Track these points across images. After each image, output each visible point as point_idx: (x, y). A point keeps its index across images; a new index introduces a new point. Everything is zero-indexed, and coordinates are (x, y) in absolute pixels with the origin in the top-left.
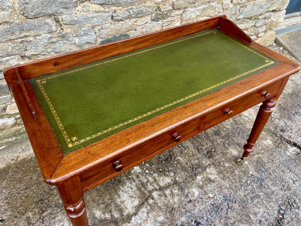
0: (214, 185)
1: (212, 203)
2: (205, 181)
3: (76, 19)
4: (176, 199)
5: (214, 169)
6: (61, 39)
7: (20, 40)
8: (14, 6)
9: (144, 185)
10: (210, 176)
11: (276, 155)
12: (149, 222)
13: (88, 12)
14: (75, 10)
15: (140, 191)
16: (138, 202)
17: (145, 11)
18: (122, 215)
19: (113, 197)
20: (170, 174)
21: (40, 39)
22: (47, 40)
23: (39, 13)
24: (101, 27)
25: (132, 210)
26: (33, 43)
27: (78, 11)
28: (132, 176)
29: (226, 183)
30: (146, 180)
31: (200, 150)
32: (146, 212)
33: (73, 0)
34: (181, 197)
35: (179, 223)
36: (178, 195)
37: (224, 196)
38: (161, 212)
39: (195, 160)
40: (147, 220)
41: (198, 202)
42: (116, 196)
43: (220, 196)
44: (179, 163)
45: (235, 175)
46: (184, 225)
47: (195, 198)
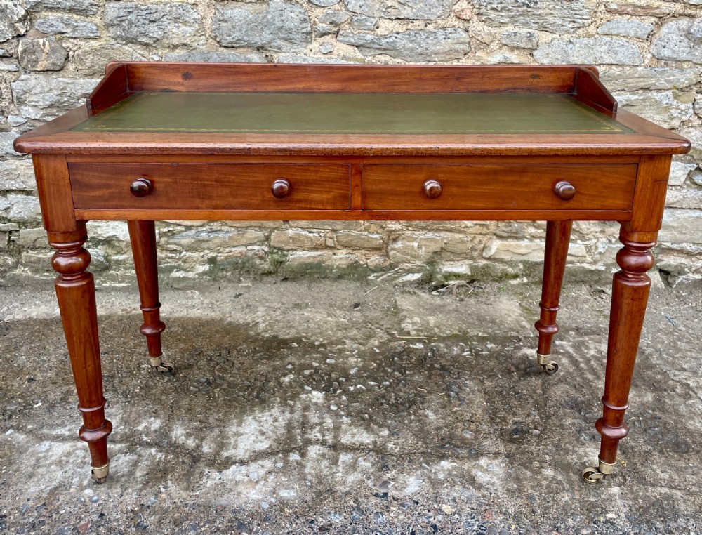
0: (472, 491)
1: (437, 525)
2: (456, 476)
4: (353, 478)
5: (503, 465)
8: (204, 21)
9: (305, 426)
10: (479, 474)
12: (257, 487)
13: (329, 56)
14: (305, 47)
15: (289, 431)
16: (267, 446)
18: (217, 453)
20: (380, 432)
23: (240, 40)
25: (242, 454)
27: (311, 50)
28: (295, 401)
29: (513, 503)
30: (317, 420)
31: (498, 420)
32: (266, 470)
33: (303, 28)
34: (368, 479)
35: (321, 521)
36: (363, 472)
37: (482, 526)
38: (299, 484)
39: (465, 431)
40: (257, 482)
41: (403, 505)
42: (235, 421)
43: (469, 520)
44: (422, 421)
45: (554, 501)
46: (327, 529)
47: (401, 496)
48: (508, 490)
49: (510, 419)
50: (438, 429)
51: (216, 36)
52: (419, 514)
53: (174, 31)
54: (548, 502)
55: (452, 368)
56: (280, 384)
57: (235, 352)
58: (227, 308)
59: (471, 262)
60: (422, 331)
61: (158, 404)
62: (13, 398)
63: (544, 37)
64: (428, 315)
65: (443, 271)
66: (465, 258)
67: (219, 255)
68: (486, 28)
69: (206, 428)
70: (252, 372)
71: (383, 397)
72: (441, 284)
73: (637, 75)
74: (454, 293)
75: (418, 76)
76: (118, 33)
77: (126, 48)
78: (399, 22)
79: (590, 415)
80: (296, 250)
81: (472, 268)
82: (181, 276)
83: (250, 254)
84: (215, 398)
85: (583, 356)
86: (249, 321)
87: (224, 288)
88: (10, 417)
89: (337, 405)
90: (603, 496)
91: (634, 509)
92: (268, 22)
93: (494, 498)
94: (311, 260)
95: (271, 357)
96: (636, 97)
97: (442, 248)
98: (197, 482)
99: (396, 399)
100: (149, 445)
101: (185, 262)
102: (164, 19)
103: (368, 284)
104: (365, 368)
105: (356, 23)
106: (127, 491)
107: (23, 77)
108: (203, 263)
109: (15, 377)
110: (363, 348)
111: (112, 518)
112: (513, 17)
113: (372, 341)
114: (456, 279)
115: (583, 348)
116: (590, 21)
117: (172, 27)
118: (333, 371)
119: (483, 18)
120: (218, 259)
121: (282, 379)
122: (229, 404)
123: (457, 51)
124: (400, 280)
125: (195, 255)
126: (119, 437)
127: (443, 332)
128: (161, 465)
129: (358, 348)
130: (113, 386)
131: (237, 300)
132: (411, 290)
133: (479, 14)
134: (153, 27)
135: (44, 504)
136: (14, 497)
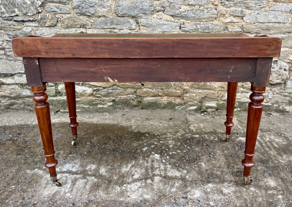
0: (221, 197)
2: (215, 190)
3: (151, 23)
5: (234, 186)
7: (110, 30)
8: (111, 6)
9: (153, 168)
10: (224, 189)
12: (135, 193)
13: (161, 20)
14: (151, 17)
15: (146, 171)
16: (138, 177)
17: (211, 27)
19: (122, 166)
20: (183, 171)
23: (125, 14)
27: (154, 18)
28: (148, 158)
29: (239, 202)
30: (157, 166)
31: (231, 167)
32: (138, 186)
33: (150, 9)
34: (180, 191)
36: (177, 188)
38: (152, 192)
39: (218, 171)
40: (134, 191)
42: (125, 166)
44: (200, 167)
45: (255, 201)
47: (193, 198)
48: (236, 196)
49: (236, 167)
50: (206, 170)
51: (116, 12)
52: (201, 205)
53: (99, 10)
54: (253, 201)
55: (211, 145)
56: (142, 151)
57: (123, 138)
58: (120, 119)
59: (217, 102)
60: (198, 130)
61: (94, 159)
62: (37, 156)
63: (247, 12)
64: (199, 123)
65: (206, 105)
66: (215, 100)
67: (116, 98)
68: (224, 8)
69: (113, 169)
70: (131, 146)
71: (184, 157)
72: (205, 111)
73: (285, 27)
74: (210, 114)
76: (78, 11)
77: (81, 17)
78: (189, 6)
79: (268, 165)
80: (147, 97)
81: (217, 104)
82: (101, 107)
83: (128, 98)
84: (116, 156)
85: (264, 141)
86: (128, 125)
87: (118, 112)
88: (36, 163)
89: (165, 160)
90: (275, 199)
91: (288, 205)
92: (136, 6)
93: (231, 199)
94: (153, 101)
95: (138, 140)
96: (285, 36)
97: (205, 96)
98: (111, 191)
99: (189, 158)
100: (91, 176)
101: (103, 101)
102: (96, 6)
103: (175, 111)
104: (175, 145)
105: (171, 7)
106: (83, 194)
107: (40, 29)
108: (110, 102)
109: (37, 147)
110: (174, 137)
111: (78, 205)
112: (235, 4)
113: (178, 134)
114: (211, 109)
115: (264, 138)
116: (266, 5)
117: (99, 9)
118: (163, 146)
119: (223, 4)
120: (116, 100)
121: (143, 149)
122: (122, 159)
123: (212, 18)
124: (188, 109)
125: (107, 98)
126: (79, 172)
127: (206, 131)
128: (96, 184)
129: (172, 137)
130: (76, 151)
131: (123, 116)
132: (193, 113)
133: (221, 3)
134: (91, 9)
135: (51, 199)
136: (39, 197)
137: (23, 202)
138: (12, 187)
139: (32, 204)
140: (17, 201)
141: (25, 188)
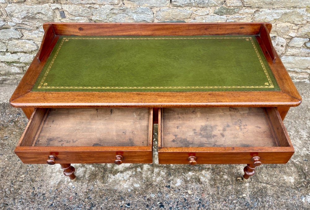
0: (198, 185)
1: (186, 198)
2: (194, 178)
4: (159, 179)
5: (210, 174)
6: (121, 12)
7: (89, 6)
10: (202, 177)
11: (288, 194)
12: (127, 183)
16: (129, 165)
17: (207, 2)
18: (113, 168)
21: (103, 8)
22: (109, 10)
24: (159, 9)
25: (121, 168)
26: (98, 11)
29: (212, 190)
32: (129, 175)
34: (164, 179)
35: (148, 197)
36: (162, 177)
37: (201, 199)
38: (141, 181)
40: (126, 181)
41: (175, 191)
43: (197, 197)
45: (226, 189)
46: (150, 200)
47: (175, 187)
48: (211, 185)
52: (180, 194)
54: (224, 189)
75: (187, 28)
90: (243, 187)
91: (252, 193)
93: (206, 188)
96: (289, 11)
98: (107, 180)
106: (83, 184)
107: (9, 5)
111: (80, 195)
128: (94, 172)
135: (57, 189)
136: (46, 186)
137: (33, 192)
138: (22, 176)
139: (42, 194)
140: (29, 191)
141: (34, 177)
